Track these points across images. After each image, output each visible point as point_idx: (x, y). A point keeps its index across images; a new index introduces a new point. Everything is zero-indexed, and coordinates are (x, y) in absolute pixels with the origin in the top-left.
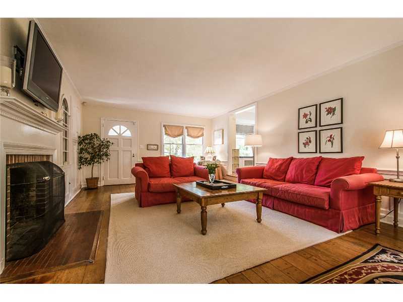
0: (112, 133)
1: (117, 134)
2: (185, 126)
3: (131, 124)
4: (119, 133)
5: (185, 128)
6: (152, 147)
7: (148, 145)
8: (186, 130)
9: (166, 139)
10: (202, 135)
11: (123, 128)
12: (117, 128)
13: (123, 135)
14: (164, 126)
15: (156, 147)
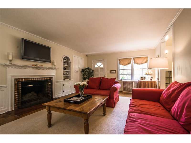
0: (96, 66)
1: (98, 67)
2: (132, 58)
3: (103, 61)
4: (98, 66)
5: (132, 59)
6: (113, 72)
7: (111, 71)
8: (133, 60)
9: (121, 67)
10: (147, 62)
11: (100, 64)
12: (98, 64)
13: (100, 67)
14: (119, 60)
15: (115, 72)
